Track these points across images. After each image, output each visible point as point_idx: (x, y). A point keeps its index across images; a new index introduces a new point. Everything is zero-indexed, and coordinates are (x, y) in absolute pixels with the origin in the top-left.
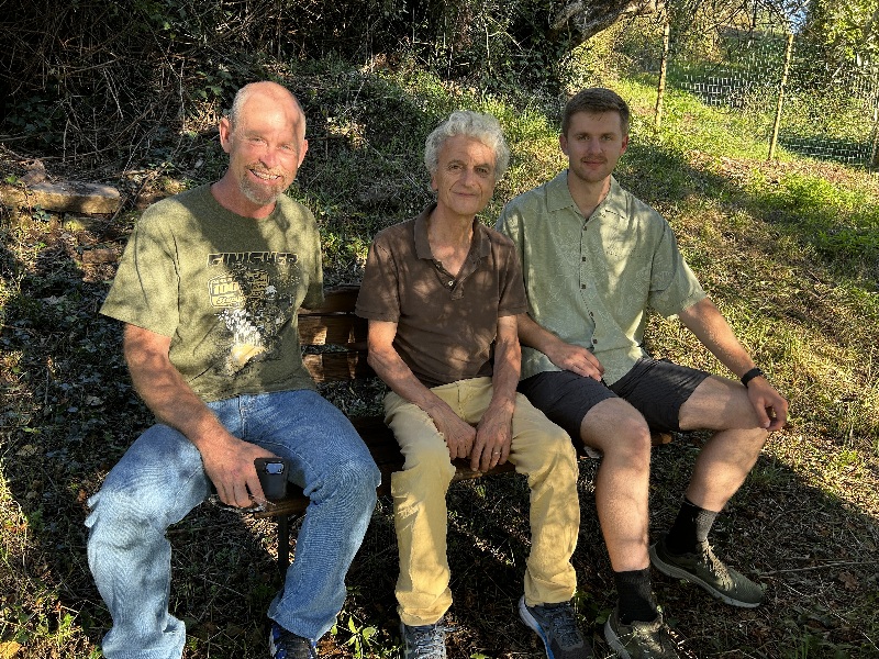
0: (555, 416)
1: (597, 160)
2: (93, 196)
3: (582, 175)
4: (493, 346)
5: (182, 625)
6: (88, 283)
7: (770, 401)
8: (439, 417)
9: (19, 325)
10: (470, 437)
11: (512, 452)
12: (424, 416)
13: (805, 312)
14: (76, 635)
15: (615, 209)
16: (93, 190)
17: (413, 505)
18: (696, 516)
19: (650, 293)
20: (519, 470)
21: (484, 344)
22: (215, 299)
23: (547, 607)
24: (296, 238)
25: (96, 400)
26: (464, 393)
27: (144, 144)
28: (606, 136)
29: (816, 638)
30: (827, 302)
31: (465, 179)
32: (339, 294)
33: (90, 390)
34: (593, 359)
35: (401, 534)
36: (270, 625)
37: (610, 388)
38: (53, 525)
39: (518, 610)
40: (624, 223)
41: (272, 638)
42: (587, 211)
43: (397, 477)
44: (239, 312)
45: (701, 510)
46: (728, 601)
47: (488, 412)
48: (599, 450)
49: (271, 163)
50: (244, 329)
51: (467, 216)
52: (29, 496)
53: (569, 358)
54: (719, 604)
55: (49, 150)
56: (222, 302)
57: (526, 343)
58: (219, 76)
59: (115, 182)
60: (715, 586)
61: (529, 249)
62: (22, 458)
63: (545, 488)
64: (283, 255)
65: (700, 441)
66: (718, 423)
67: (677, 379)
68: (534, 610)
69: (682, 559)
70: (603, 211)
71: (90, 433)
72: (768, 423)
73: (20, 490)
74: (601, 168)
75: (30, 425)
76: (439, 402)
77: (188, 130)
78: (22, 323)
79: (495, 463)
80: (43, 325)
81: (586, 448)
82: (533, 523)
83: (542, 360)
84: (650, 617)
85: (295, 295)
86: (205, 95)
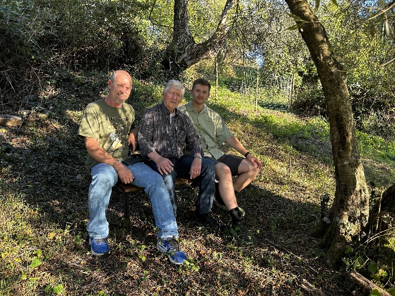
3: (197, 102)
7: (255, 159)
16: (10, 117)
28: (204, 92)
37: (217, 160)
42: (198, 111)
49: (124, 92)
64: (125, 119)
74: (202, 100)
86: (49, 83)
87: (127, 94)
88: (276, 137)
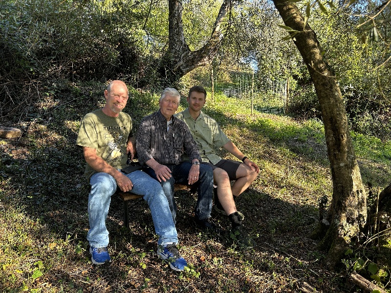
1: (198, 105)
3: (193, 109)
16: (10, 129)
28: (200, 99)
42: (195, 118)
44: (113, 143)
49: (120, 102)
58: (53, 88)
64: (123, 127)
74: (198, 108)
86: (48, 94)
87: (123, 104)
88: (273, 140)
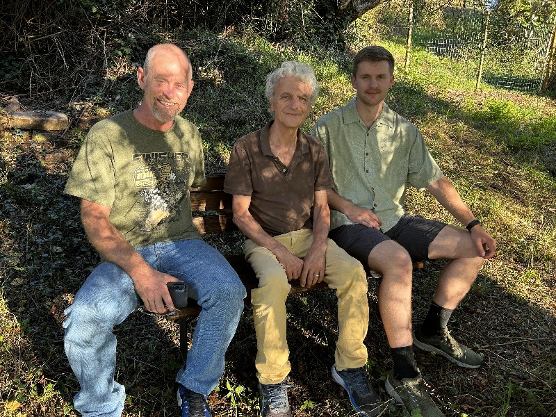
0: (353, 252)
1: (375, 92)
2: (51, 119)
3: (365, 100)
4: (312, 208)
5: (123, 388)
6: (50, 175)
7: (485, 240)
8: (279, 255)
9: (7, 202)
10: (300, 266)
11: (325, 275)
12: (270, 254)
13: (502, 185)
14: (55, 396)
15: (386, 122)
16: (51, 116)
17: (266, 309)
18: (440, 312)
19: (408, 174)
20: (331, 286)
21: (307, 208)
22: (138, 182)
23: (350, 371)
24: (188, 143)
25: (59, 249)
26: (295, 238)
27: (82, 86)
28: (380, 76)
29: (516, 385)
30: (514, 179)
31: (292, 105)
32: (214, 178)
33: (55, 243)
34: (374, 216)
35: (258, 327)
36: (178, 386)
37: (385, 234)
38: (37, 328)
39: (331, 373)
40: (391, 131)
41: (179, 395)
42: (369, 124)
43: (254, 292)
44: (153, 191)
45: (442, 308)
46: (460, 364)
47: (310, 251)
48: (380, 272)
49: (170, 95)
50: (157, 201)
51: (294, 128)
52: (20, 310)
53: (359, 215)
54: (455, 367)
55: (21, 90)
56: (143, 185)
57: (333, 207)
58: (129, 42)
59: (64, 110)
60: (452, 355)
61: (333, 148)
62: (14, 286)
63: (347, 297)
64: (180, 154)
65: (439, 267)
66: (452, 255)
67: (426, 227)
68: (341, 373)
69: (432, 339)
70: (378, 123)
71: (56, 270)
72: (484, 254)
73: (14, 307)
74: (377, 96)
75: (18, 265)
76: (279, 245)
77: (109, 76)
78: (9, 201)
79: (315, 282)
80: (23, 201)
81: (371, 272)
82: (340, 319)
83: (342, 218)
84: (414, 375)
85: (187, 179)
86: (120, 53)
88: (514, 149)
